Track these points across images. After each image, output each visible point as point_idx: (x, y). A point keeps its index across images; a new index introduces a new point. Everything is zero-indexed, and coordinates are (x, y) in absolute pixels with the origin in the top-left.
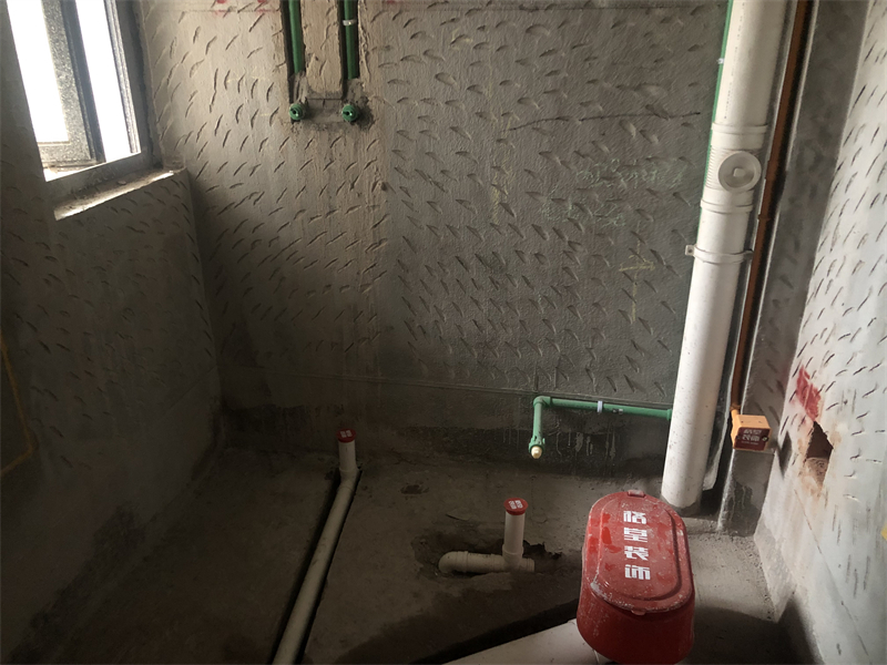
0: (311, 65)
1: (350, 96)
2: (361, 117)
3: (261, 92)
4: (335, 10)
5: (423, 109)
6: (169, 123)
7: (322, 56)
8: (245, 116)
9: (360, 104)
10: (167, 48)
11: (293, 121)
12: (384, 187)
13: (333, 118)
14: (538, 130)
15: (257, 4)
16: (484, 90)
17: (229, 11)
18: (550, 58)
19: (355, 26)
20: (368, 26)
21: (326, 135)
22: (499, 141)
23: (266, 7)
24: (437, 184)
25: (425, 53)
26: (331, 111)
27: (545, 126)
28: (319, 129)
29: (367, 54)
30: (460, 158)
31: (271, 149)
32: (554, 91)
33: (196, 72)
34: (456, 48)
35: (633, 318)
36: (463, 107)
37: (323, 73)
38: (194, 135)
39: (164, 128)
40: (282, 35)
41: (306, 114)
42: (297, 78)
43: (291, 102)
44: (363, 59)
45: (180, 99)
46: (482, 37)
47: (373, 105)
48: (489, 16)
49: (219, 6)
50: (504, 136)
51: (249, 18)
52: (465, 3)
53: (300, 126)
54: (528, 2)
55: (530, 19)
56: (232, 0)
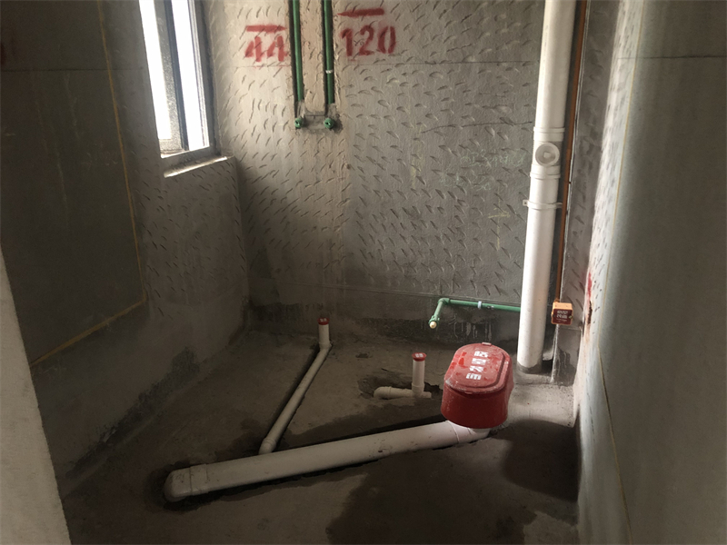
0: (308, 96)
1: (329, 114)
2: (336, 126)
3: (279, 112)
4: (322, 65)
5: (372, 121)
6: (226, 130)
7: (314, 91)
8: (269, 126)
9: (335, 118)
10: (227, 87)
11: (297, 128)
12: (349, 167)
13: (320, 126)
14: (437, 132)
15: (278, 62)
16: (406, 110)
17: (262, 66)
18: (443, 91)
19: (332, 74)
20: (340, 73)
21: (315, 136)
22: (415, 139)
23: (283, 63)
24: (379, 165)
25: (372, 89)
26: (318, 122)
27: (442, 130)
28: (311, 132)
29: (339, 89)
30: (393, 149)
31: (283, 145)
32: (446, 110)
33: (242, 101)
34: (390, 86)
35: (498, 248)
36: (394, 120)
37: (314, 100)
38: (240, 136)
39: (223, 132)
40: (291, 79)
41: (304, 124)
42: (300, 103)
43: (296, 117)
44: (337, 92)
45: (233, 116)
46: (404, 79)
47: (342, 119)
48: (409, 68)
49: (257, 64)
50: (418, 136)
51: (273, 70)
52: (394, 60)
53: (300, 131)
54: (430, 60)
55: (432, 69)
56: (265, 60)
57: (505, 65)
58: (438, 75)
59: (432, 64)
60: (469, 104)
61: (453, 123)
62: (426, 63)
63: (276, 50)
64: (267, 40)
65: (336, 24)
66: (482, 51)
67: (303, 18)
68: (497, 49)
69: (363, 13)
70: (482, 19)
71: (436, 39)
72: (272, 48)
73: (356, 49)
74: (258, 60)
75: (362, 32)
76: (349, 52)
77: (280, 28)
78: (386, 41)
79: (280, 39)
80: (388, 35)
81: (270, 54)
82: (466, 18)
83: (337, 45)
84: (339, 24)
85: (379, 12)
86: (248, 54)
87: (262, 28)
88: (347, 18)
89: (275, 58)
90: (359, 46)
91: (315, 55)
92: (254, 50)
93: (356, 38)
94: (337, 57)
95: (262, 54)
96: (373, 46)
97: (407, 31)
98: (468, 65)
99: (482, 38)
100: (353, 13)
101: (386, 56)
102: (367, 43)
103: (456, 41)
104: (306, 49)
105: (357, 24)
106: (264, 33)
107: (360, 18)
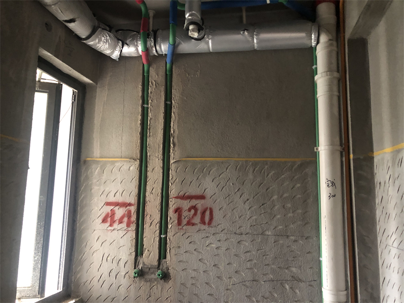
0: (146, 253)
1: (161, 267)
2: (165, 276)
3: (122, 264)
4: (158, 231)
5: (194, 274)
6: (78, 276)
7: (151, 249)
8: (113, 274)
9: (165, 271)
10: (85, 244)
11: (134, 277)
13: (153, 276)
14: (244, 285)
15: (126, 228)
16: (220, 267)
17: (114, 230)
18: (249, 254)
19: (166, 238)
20: (171, 238)
21: (148, 284)
22: (227, 290)
23: (130, 229)
25: (195, 250)
26: (152, 273)
27: (248, 284)
28: (146, 281)
29: (170, 249)
30: (210, 297)
31: (122, 290)
32: (251, 269)
33: (95, 254)
34: (208, 248)
36: (211, 274)
37: (150, 256)
38: (89, 282)
39: (75, 278)
40: (134, 240)
41: (141, 274)
42: (139, 258)
43: (135, 268)
44: (168, 251)
45: (86, 265)
46: (219, 244)
47: (171, 271)
48: (222, 236)
49: (110, 228)
50: (229, 287)
51: (121, 233)
52: (212, 230)
53: (137, 280)
54: (238, 231)
55: (239, 238)
56: (116, 226)
57: (293, 238)
58: (244, 243)
59: (240, 235)
60: (268, 265)
61: (257, 278)
62: (235, 233)
63: (126, 219)
64: (120, 212)
65: (171, 204)
66: (276, 227)
67: (147, 199)
68: (286, 227)
69: (191, 197)
70: (274, 206)
71: (242, 217)
72: (122, 217)
73: (185, 222)
74: (111, 225)
75: (189, 210)
76: (179, 223)
77: (130, 205)
78: (207, 217)
79: (129, 212)
80: (208, 213)
81: (121, 222)
82: (263, 205)
83: (171, 218)
84: (173, 204)
85: (202, 197)
86: (104, 221)
87: (117, 204)
88: (179, 200)
89: (124, 225)
90: (187, 219)
91: (154, 224)
92: (109, 219)
93: (185, 214)
94: (170, 226)
95: (114, 222)
96: (197, 220)
97: (221, 211)
98: (265, 237)
99: (275, 218)
100: (183, 197)
101: (206, 227)
102: (192, 217)
103: (256, 220)
104: (147, 219)
105: (186, 205)
106: (118, 207)
107: (188, 201)
